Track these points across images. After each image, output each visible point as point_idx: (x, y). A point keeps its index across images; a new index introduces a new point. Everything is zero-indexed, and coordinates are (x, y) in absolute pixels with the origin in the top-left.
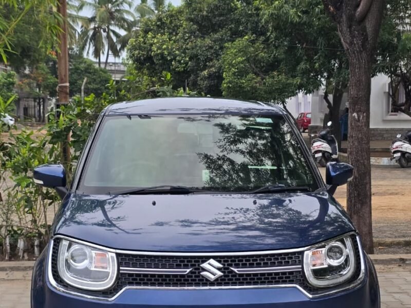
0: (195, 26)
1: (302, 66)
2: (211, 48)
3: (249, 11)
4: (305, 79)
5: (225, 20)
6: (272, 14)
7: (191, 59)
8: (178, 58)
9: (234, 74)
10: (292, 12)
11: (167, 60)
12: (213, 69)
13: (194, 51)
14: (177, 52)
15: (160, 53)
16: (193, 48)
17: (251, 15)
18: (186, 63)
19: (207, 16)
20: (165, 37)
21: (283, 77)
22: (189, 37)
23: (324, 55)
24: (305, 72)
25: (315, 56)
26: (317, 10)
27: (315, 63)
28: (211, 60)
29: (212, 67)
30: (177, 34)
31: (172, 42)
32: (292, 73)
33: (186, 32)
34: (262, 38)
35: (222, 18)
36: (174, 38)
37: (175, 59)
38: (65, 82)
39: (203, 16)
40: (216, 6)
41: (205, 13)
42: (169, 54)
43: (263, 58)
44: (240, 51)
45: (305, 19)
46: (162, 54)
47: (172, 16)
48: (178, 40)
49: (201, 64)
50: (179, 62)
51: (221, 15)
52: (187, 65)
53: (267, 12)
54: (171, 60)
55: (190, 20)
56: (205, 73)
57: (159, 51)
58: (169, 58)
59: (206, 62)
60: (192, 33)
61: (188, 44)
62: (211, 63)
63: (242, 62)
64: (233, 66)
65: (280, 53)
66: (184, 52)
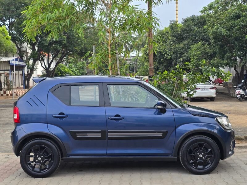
0: (175, 39)
1: (228, 54)
2: (183, 48)
3: (200, 30)
4: (229, 61)
5: (189, 35)
6: (214, 32)
7: (173, 53)
8: (167, 53)
9: (196, 59)
10: (223, 30)
11: (162, 54)
12: (185, 58)
13: (175, 50)
14: (167, 50)
15: (159, 51)
16: (174, 49)
17: (201, 33)
18: (172, 55)
19: (180, 34)
20: (161, 44)
21: (218, 60)
22: (173, 44)
23: (238, 49)
24: (229, 58)
25: (234, 50)
26: (235, 29)
27: (234, 53)
28: (184, 53)
29: (184, 56)
30: (166, 42)
31: (164, 46)
32: (222, 58)
33: (170, 42)
34: (207, 43)
35: (187, 34)
36: (165, 44)
37: (166, 54)
38: (152, 66)
39: (178, 34)
40: (185, 29)
41: (179, 32)
42: (164, 51)
43: (209, 52)
44: (198, 49)
45: (229, 34)
46: (160, 52)
47: (163, 34)
48: (167, 45)
49: (179, 56)
50: (168, 55)
51: (187, 33)
52: (172, 56)
53: (211, 31)
54: (164, 54)
55: (173, 36)
56: (181, 59)
57: (159, 50)
58: (163, 53)
59: (181, 54)
60: (174, 41)
61: (172, 46)
62: (184, 55)
63: (199, 54)
64: (195, 56)
65: (217, 49)
66: (170, 50)
